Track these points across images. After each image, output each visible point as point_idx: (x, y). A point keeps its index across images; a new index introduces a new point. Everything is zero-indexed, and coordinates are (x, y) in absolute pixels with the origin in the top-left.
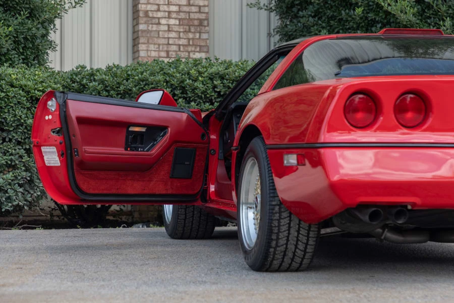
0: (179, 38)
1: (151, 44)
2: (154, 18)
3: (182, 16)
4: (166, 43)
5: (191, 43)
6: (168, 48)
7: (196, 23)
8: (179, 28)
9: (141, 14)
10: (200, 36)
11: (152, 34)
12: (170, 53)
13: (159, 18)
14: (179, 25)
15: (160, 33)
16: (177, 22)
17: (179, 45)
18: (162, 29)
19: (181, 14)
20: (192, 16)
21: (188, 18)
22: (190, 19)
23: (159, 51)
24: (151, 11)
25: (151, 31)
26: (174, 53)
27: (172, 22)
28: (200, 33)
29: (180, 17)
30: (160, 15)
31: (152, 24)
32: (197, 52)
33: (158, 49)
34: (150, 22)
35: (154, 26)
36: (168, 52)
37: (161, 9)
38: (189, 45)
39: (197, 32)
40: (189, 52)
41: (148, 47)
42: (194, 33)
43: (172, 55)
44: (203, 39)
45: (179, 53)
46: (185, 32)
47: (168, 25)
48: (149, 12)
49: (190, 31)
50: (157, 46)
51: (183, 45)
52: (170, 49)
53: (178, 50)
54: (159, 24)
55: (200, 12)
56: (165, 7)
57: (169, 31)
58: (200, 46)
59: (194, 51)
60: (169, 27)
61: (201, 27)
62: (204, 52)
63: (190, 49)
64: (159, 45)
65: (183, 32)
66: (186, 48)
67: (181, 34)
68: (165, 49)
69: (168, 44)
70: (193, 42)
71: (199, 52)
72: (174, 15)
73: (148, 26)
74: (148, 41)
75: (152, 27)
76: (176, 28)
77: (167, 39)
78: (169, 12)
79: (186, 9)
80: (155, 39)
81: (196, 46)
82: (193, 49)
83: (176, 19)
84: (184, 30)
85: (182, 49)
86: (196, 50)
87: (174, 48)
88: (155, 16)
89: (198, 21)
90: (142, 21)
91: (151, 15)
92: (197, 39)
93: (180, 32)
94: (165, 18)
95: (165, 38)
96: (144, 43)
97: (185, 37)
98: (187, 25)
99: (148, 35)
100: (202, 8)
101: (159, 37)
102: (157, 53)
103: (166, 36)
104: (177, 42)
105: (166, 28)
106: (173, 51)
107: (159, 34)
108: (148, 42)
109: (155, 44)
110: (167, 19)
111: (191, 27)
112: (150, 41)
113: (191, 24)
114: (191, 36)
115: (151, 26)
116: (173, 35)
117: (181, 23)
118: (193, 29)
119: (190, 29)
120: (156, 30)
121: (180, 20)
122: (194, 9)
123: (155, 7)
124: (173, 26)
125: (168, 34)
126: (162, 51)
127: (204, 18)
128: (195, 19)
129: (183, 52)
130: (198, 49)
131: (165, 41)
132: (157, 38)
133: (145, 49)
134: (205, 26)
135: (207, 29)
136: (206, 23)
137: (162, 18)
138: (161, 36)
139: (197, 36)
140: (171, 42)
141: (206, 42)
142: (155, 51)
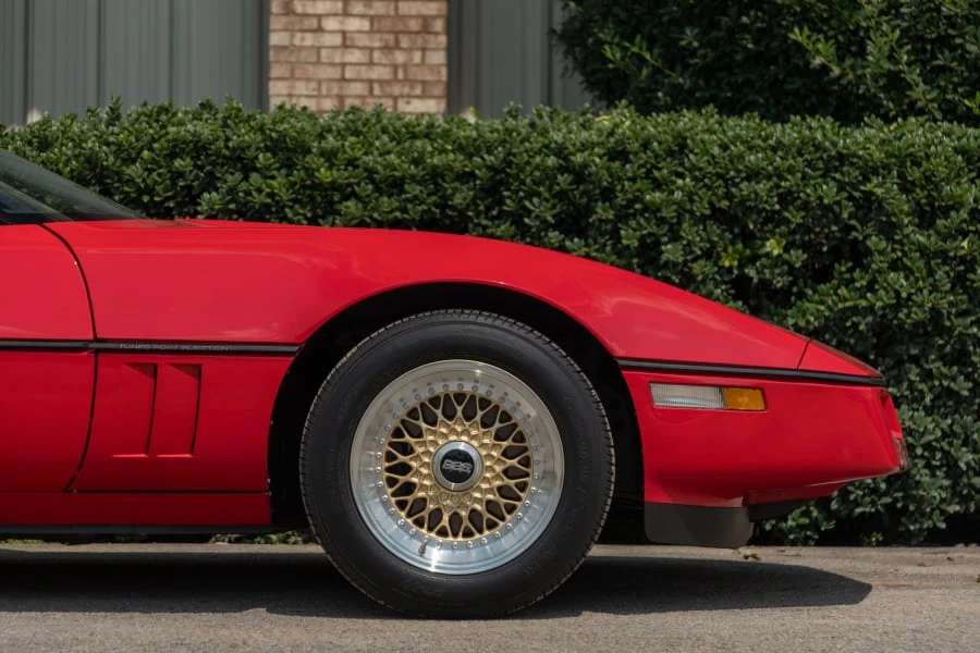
0: (371, 64)
1: (300, 79)
2: (306, 15)
3: (379, 8)
4: (338, 76)
5: (400, 75)
6: (341, 88)
7: (414, 25)
8: (371, 40)
9: (275, 8)
10: (423, 58)
11: (304, 56)
12: (348, 101)
13: (319, 17)
14: (372, 31)
15: (324, 53)
16: (366, 25)
17: (371, 82)
18: (328, 44)
19: (377, 4)
20: (404, 8)
21: (392, 13)
22: (399, 17)
23: (319, 96)
25: (301, 48)
26: (357, 102)
27: (353, 24)
28: (424, 50)
29: (372, 12)
30: (321, 7)
31: (302, 31)
32: (417, 97)
33: (315, 93)
34: (297, 28)
35: (308, 35)
36: (340, 98)
38: (396, 80)
39: (417, 49)
40: (396, 99)
41: (292, 87)
42: (409, 50)
44: (432, 67)
45: (370, 100)
47: (344, 33)
48: (296, 3)
49: (397, 46)
50: (313, 85)
51: (382, 82)
52: (346, 92)
53: (366, 93)
54: (320, 30)
57: (345, 46)
58: (424, 83)
59: (409, 96)
60: (344, 39)
61: (426, 36)
62: (431, 97)
63: (396, 90)
64: (320, 82)
65: (380, 49)
66: (388, 89)
67: (376, 54)
68: (335, 91)
69: (343, 79)
70: (405, 71)
71: (423, 96)
72: (358, 8)
73: (292, 36)
74: (292, 74)
75: (303, 39)
76: (363, 41)
77: (339, 69)
78: (347, 2)
80: (311, 69)
81: (411, 82)
82: (406, 90)
83: (362, 16)
84: (383, 44)
85: (377, 90)
86: (412, 93)
87: (358, 88)
88: (310, 10)
89: (420, 21)
90: (276, 23)
91: (299, 8)
92: (417, 65)
93: (372, 50)
94: (336, 15)
95: (333, 64)
96: (281, 79)
97: (384, 61)
98: (389, 32)
99: (293, 59)
101: (318, 62)
102: (314, 101)
103: (337, 60)
104: (366, 73)
105: (338, 40)
106: (356, 97)
107: (319, 56)
108: (292, 77)
109: (308, 80)
110: (340, 18)
111: (400, 36)
112: (298, 73)
113: (401, 27)
115: (299, 35)
116: (355, 56)
117: (375, 27)
118: (405, 42)
119: (397, 41)
120: (312, 47)
121: (372, 19)
124: (356, 35)
125: (343, 54)
126: (327, 96)
127: (434, 12)
128: (410, 17)
129: (379, 97)
130: (418, 91)
131: (334, 73)
132: (314, 64)
133: (285, 92)
134: (436, 34)
135: (443, 39)
136: (439, 25)
137: (328, 15)
138: (324, 59)
139: (417, 57)
140: (349, 73)
141: (439, 72)
142: (308, 96)
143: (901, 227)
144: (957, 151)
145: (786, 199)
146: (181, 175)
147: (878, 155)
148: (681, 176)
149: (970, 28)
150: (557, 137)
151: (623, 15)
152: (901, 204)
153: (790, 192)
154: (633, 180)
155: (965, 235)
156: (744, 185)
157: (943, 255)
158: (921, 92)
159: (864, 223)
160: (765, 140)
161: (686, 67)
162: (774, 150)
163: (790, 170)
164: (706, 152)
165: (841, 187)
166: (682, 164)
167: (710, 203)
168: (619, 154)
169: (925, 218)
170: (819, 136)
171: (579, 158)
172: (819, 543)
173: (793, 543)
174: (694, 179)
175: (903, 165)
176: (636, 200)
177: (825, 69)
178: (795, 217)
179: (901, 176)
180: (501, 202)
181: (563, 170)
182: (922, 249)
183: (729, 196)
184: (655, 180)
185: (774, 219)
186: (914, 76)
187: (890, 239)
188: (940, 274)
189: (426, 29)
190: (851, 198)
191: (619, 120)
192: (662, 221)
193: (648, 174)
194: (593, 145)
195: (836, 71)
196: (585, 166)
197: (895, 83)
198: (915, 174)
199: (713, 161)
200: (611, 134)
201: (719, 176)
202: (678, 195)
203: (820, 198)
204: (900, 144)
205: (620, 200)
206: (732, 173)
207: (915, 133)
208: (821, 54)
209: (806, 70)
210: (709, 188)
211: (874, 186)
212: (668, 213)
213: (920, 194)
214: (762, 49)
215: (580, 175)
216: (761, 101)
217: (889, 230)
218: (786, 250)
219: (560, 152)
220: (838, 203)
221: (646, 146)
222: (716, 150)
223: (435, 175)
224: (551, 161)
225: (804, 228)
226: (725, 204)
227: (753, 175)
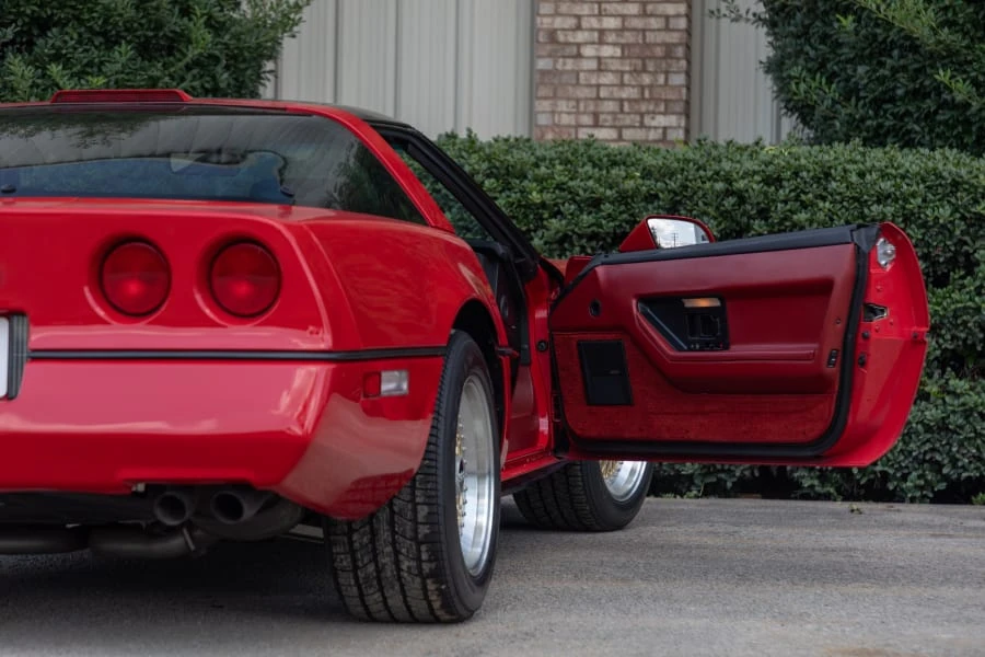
0: (622, 85)
1: (562, 98)
2: (568, 44)
3: (629, 37)
4: (594, 96)
5: (647, 95)
6: (596, 106)
7: (659, 51)
8: (622, 65)
9: (541, 38)
10: (666, 79)
11: (565, 78)
12: (602, 117)
13: (579, 45)
14: (622, 57)
15: (582, 75)
16: (618, 52)
17: (621, 101)
18: (585, 68)
19: (627, 34)
20: (650, 37)
21: (641, 41)
22: (646, 45)
23: (578, 113)
24: (564, 30)
25: (563, 72)
26: (609, 117)
27: (607, 51)
28: (667, 73)
29: (623, 41)
30: (580, 37)
31: (564, 57)
32: (660, 113)
33: (574, 110)
34: (559, 54)
35: (569, 61)
36: (596, 115)
37: (585, 24)
38: (643, 99)
39: (661, 72)
40: (642, 115)
41: (556, 105)
42: (655, 73)
43: (606, 120)
44: (674, 87)
45: (620, 116)
46: (635, 72)
47: (599, 59)
48: (559, 32)
49: (644, 70)
50: (573, 103)
51: (629, 100)
52: (601, 109)
53: (617, 109)
54: (579, 56)
55: (667, 29)
56: (593, 20)
57: (600, 70)
58: (667, 101)
59: (654, 113)
60: (599, 63)
61: (669, 61)
62: (673, 113)
63: (643, 108)
64: (578, 101)
65: (630, 72)
66: (636, 107)
67: (627, 77)
68: (591, 108)
69: (598, 98)
70: (651, 93)
71: (665, 113)
72: (611, 38)
73: (555, 62)
74: (555, 93)
75: (564, 64)
76: (616, 65)
77: (595, 89)
78: (602, 32)
79: (638, 23)
80: (570, 88)
81: (656, 100)
82: (651, 108)
83: (615, 44)
84: (632, 68)
85: (626, 107)
86: (657, 110)
87: (611, 106)
88: (571, 40)
89: (664, 49)
90: (542, 50)
91: (561, 37)
92: (661, 86)
93: (622, 73)
94: (593, 43)
95: (590, 86)
96: (546, 98)
97: (634, 83)
98: (638, 58)
99: (556, 81)
100: (672, 21)
101: (578, 83)
102: (573, 117)
103: (593, 82)
104: (617, 93)
105: (593, 65)
106: (609, 113)
107: (578, 79)
108: (555, 97)
109: (568, 99)
110: (596, 46)
111: (647, 61)
112: (560, 93)
113: (648, 53)
114: (646, 79)
115: (561, 60)
116: (608, 79)
117: (626, 53)
118: (651, 66)
119: (644, 65)
120: (572, 71)
121: (623, 47)
122: (654, 23)
123: (571, 22)
124: (609, 61)
125: (598, 77)
126: (584, 113)
127: (675, 41)
128: (656, 44)
129: (629, 113)
130: (662, 108)
131: (591, 93)
132: (573, 86)
133: (548, 109)
134: (678, 59)
135: (682, 64)
136: (680, 52)
137: (586, 43)
138: (582, 81)
139: (661, 79)
140: (603, 93)
141: (680, 91)
142: (569, 113)
145: (909, 218)
148: (824, 199)
150: (726, 166)
151: (812, 53)
153: (912, 213)
154: (785, 202)
156: (875, 207)
159: (974, 239)
160: (897, 168)
161: (859, 99)
162: (903, 177)
163: (913, 195)
164: (846, 179)
165: (955, 209)
166: (825, 189)
168: (774, 181)
170: (940, 167)
171: (741, 184)
172: (934, 501)
173: (913, 500)
174: (834, 201)
176: (785, 219)
177: (967, 106)
178: (916, 234)
181: (728, 193)
184: (802, 202)
189: (669, 55)
190: (963, 218)
193: (797, 198)
194: (755, 173)
195: (975, 105)
196: (745, 191)
199: (850, 186)
200: (770, 163)
201: (855, 199)
203: (937, 218)
205: (774, 219)
206: (865, 197)
208: (962, 92)
209: (952, 104)
210: (846, 209)
214: (917, 86)
215: (742, 198)
216: (917, 128)
219: (728, 180)
220: (952, 222)
221: (796, 174)
222: (854, 178)
223: (626, 197)
224: (720, 186)
225: (924, 243)
227: (882, 198)
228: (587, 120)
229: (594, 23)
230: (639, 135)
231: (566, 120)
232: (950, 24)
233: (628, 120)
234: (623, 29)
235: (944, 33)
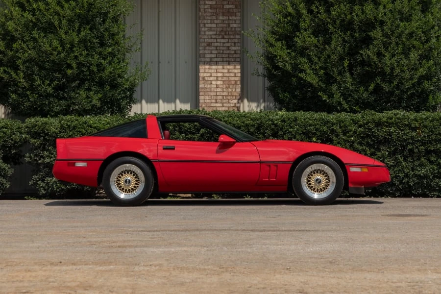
0: (223, 92)
2: (208, 80)
3: (225, 79)
5: (230, 94)
7: (233, 82)
8: (223, 86)
9: (201, 79)
11: (207, 90)
12: (218, 100)
13: (211, 81)
14: (223, 84)
15: (212, 89)
18: (213, 87)
20: (231, 79)
21: (228, 80)
23: (211, 99)
24: (207, 77)
25: (207, 88)
26: (220, 100)
27: (219, 82)
30: (211, 78)
34: (206, 83)
35: (209, 85)
36: (216, 100)
37: (212, 75)
39: (234, 88)
40: (229, 100)
41: (205, 97)
42: (232, 88)
44: (237, 92)
45: (223, 100)
46: (227, 88)
47: (217, 84)
49: (229, 88)
50: (210, 97)
53: (222, 98)
54: (211, 84)
55: (235, 76)
56: (215, 74)
57: (217, 87)
58: (235, 96)
60: (217, 86)
61: (236, 85)
63: (229, 98)
66: (227, 98)
67: (224, 89)
68: (215, 98)
72: (220, 79)
73: (205, 85)
75: (207, 86)
76: (221, 86)
78: (217, 77)
79: (227, 75)
80: (209, 93)
81: (233, 96)
82: (231, 98)
83: (221, 80)
85: (224, 97)
87: (220, 97)
90: (201, 82)
91: (206, 79)
92: (234, 92)
96: (202, 95)
97: (226, 91)
98: (227, 84)
99: (205, 91)
100: (236, 74)
103: (215, 91)
104: (222, 94)
105: (215, 86)
110: (216, 81)
111: (230, 85)
112: (206, 94)
113: (230, 83)
114: (230, 90)
116: (219, 90)
120: (209, 88)
121: (223, 81)
122: (232, 75)
123: (209, 74)
124: (219, 85)
125: (217, 89)
126: (213, 99)
127: (238, 80)
129: (225, 99)
130: (234, 98)
131: (215, 94)
133: (203, 98)
134: (238, 84)
135: (240, 86)
136: (239, 82)
137: (213, 80)
138: (212, 91)
139: (234, 90)
140: (218, 94)
141: (239, 93)
142: (209, 99)
143: (339, 135)
144: (351, 119)
145: (317, 130)
146: (196, 125)
147: (335, 121)
148: (296, 126)
149: (355, 92)
150: (271, 117)
151: (283, 87)
152: (339, 130)
153: (317, 129)
154: (287, 126)
155: (352, 136)
156: (308, 127)
157: (348, 140)
158: (345, 106)
159: (332, 134)
160: (313, 118)
161: (296, 99)
162: (314, 120)
163: (318, 124)
164: (301, 120)
165: (328, 127)
166: (296, 123)
167: (302, 131)
168: (284, 121)
169: (344, 133)
170: (323, 117)
171: (276, 122)
174: (299, 126)
175: (340, 123)
176: (287, 130)
177: (325, 100)
178: (318, 134)
179: (340, 125)
180: (260, 131)
181: (272, 124)
182: (344, 139)
183: (305, 129)
185: (315, 134)
186: (343, 102)
187: (337, 138)
188: (347, 145)
189: (236, 83)
190: (329, 130)
191: (283, 113)
192: (292, 135)
193: (290, 125)
194: (279, 119)
195: (328, 101)
196: (277, 124)
197: (340, 104)
198: (342, 125)
199: (302, 122)
200: (282, 117)
201: (304, 125)
202: (295, 129)
203: (324, 130)
204: (339, 119)
205: (284, 130)
206: (306, 125)
207: (343, 115)
208: (325, 98)
209: (322, 101)
210: (301, 128)
211: (334, 127)
212: (293, 133)
213: (343, 128)
214: (313, 96)
215: (276, 125)
217: (337, 136)
218: (317, 140)
219: (272, 120)
220: (327, 131)
221: (289, 119)
222: (303, 120)
223: (247, 125)
224: (270, 122)
225: (320, 136)
226: (305, 131)
227: (310, 125)
228: (214, 101)
229: (215, 75)
230: (228, 105)
231: (208, 101)
232: (321, 80)
233: (225, 101)
234: (223, 76)
235: (320, 83)
